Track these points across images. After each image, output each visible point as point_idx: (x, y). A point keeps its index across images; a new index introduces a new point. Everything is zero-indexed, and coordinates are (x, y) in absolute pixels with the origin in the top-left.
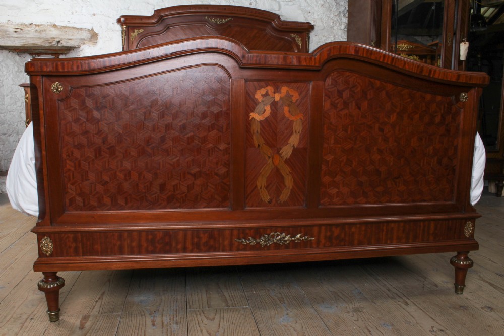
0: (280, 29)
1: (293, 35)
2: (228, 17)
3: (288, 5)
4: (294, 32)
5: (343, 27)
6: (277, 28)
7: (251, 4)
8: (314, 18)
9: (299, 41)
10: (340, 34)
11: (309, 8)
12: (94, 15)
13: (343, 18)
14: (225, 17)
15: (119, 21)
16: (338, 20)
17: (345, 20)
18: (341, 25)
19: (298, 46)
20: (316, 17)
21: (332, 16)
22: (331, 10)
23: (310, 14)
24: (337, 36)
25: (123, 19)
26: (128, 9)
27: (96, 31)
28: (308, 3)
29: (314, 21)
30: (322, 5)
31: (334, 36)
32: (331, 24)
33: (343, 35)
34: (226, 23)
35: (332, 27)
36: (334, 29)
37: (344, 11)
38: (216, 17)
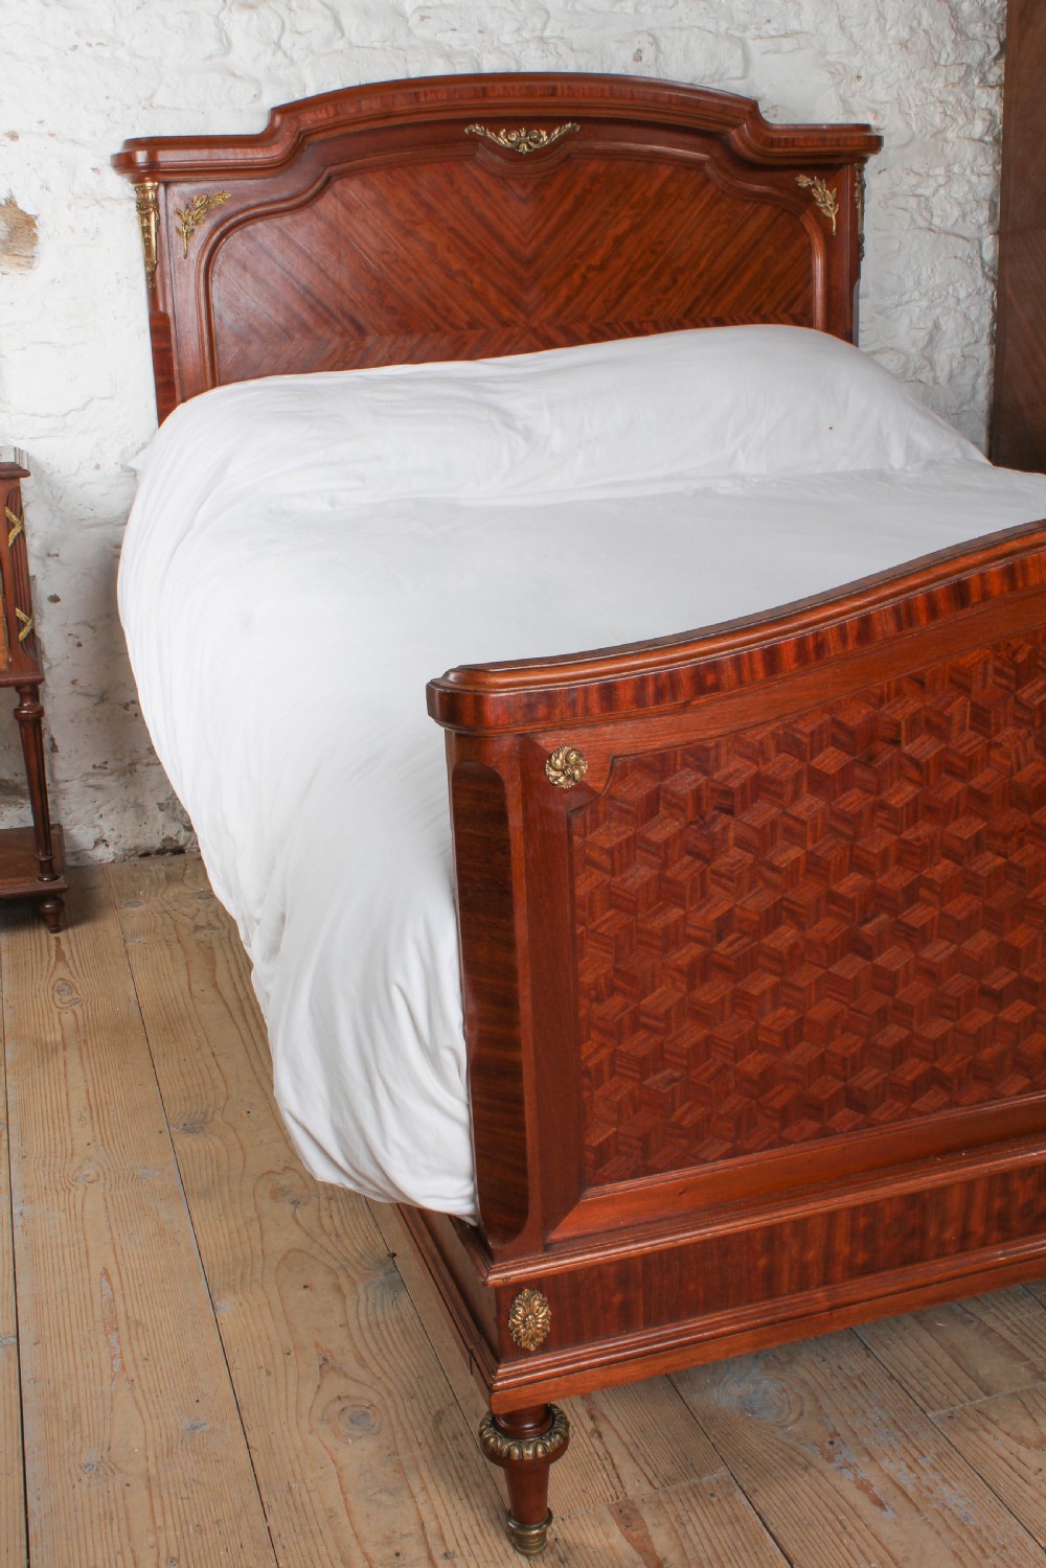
0: (757, 158)
1: (804, 181)
2: (562, 121)
3: (777, 51)
4: (808, 169)
5: (979, 128)
6: (749, 154)
7: (638, 57)
8: (874, 101)
9: (826, 199)
10: (969, 156)
11: (856, 61)
12: (14, 136)
13: (978, 92)
14: (550, 122)
15: (123, 162)
16: (959, 101)
17: (990, 101)
18: (970, 121)
19: (823, 223)
20: (882, 96)
21: (940, 84)
22: (936, 64)
23: (861, 83)
24: (956, 169)
25: (141, 157)
26: (149, 104)
27: (26, 205)
28: (851, 38)
29: (876, 114)
30: (904, 45)
31: (948, 170)
32: (938, 119)
33: (980, 161)
34: (553, 146)
35: (939, 133)
36: (946, 141)
37: (981, 64)
38: (513, 123)
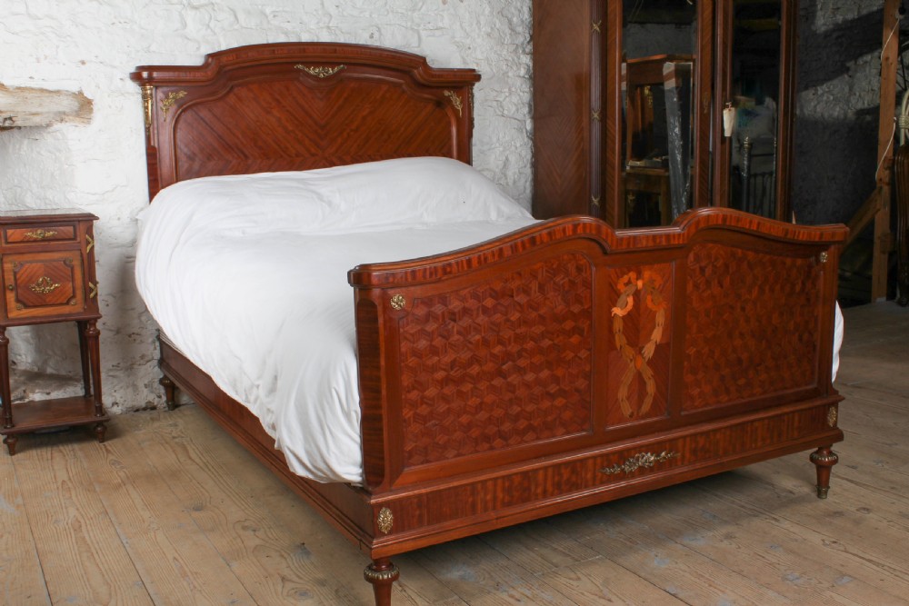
0: (426, 83)
1: (447, 93)
2: (339, 64)
3: (433, 36)
4: (448, 88)
5: (523, 72)
6: (422, 81)
7: (372, 37)
8: (478, 60)
9: (457, 102)
10: (519, 84)
11: (468, 41)
12: (84, 62)
13: (522, 56)
14: (333, 65)
15: (136, 76)
16: (514, 60)
17: (527, 60)
18: (519, 69)
19: (456, 112)
20: (480, 57)
21: (505, 52)
22: (503, 43)
23: (470, 51)
24: (513, 89)
25: (144, 74)
27: (88, 95)
28: (465, 31)
29: (477, 64)
30: (489, 35)
31: (510, 90)
32: (504, 67)
33: (524, 86)
34: (335, 75)
35: (505, 74)
36: (508, 77)
37: (523, 44)
38: (316, 64)
